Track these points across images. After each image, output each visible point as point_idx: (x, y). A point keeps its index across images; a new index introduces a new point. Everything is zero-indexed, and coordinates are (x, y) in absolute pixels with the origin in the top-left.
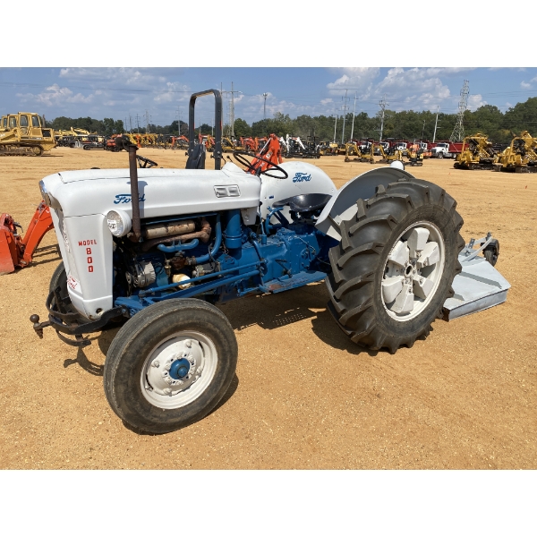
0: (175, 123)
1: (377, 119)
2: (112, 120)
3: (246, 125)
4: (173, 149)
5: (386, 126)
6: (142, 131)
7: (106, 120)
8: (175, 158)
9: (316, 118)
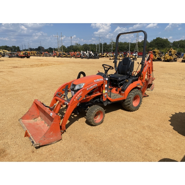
0: (39, 47)
1: (110, 45)
2: (15, 46)
3: (65, 47)
4: (43, 56)
5: (113, 47)
6: (27, 50)
7: (13, 46)
8: (47, 60)
9: (89, 45)
